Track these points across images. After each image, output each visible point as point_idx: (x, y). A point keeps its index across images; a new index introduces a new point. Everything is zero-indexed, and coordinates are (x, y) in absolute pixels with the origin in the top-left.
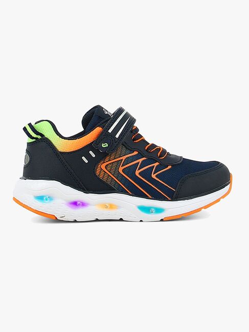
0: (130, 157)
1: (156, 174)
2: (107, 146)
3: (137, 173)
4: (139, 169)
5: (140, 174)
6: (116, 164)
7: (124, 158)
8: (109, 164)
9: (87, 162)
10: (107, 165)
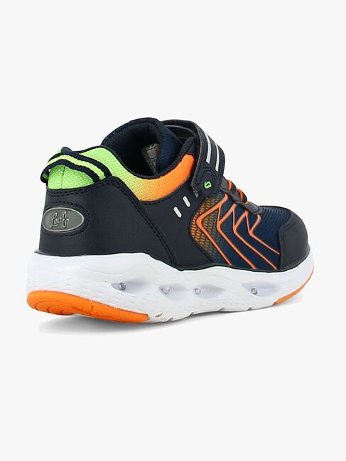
0: (225, 203)
1: (252, 229)
4: (235, 223)
5: (237, 230)
6: (212, 217)
7: (219, 205)
8: (205, 217)
9: (180, 215)
10: (203, 219)
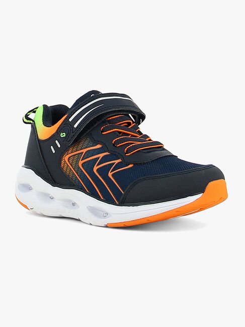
0: (91, 150)
1: (113, 172)
2: (65, 136)
3: (95, 169)
4: (98, 165)
5: (97, 170)
6: (76, 157)
7: (85, 151)
8: (71, 156)
9: (54, 152)
10: (70, 157)
